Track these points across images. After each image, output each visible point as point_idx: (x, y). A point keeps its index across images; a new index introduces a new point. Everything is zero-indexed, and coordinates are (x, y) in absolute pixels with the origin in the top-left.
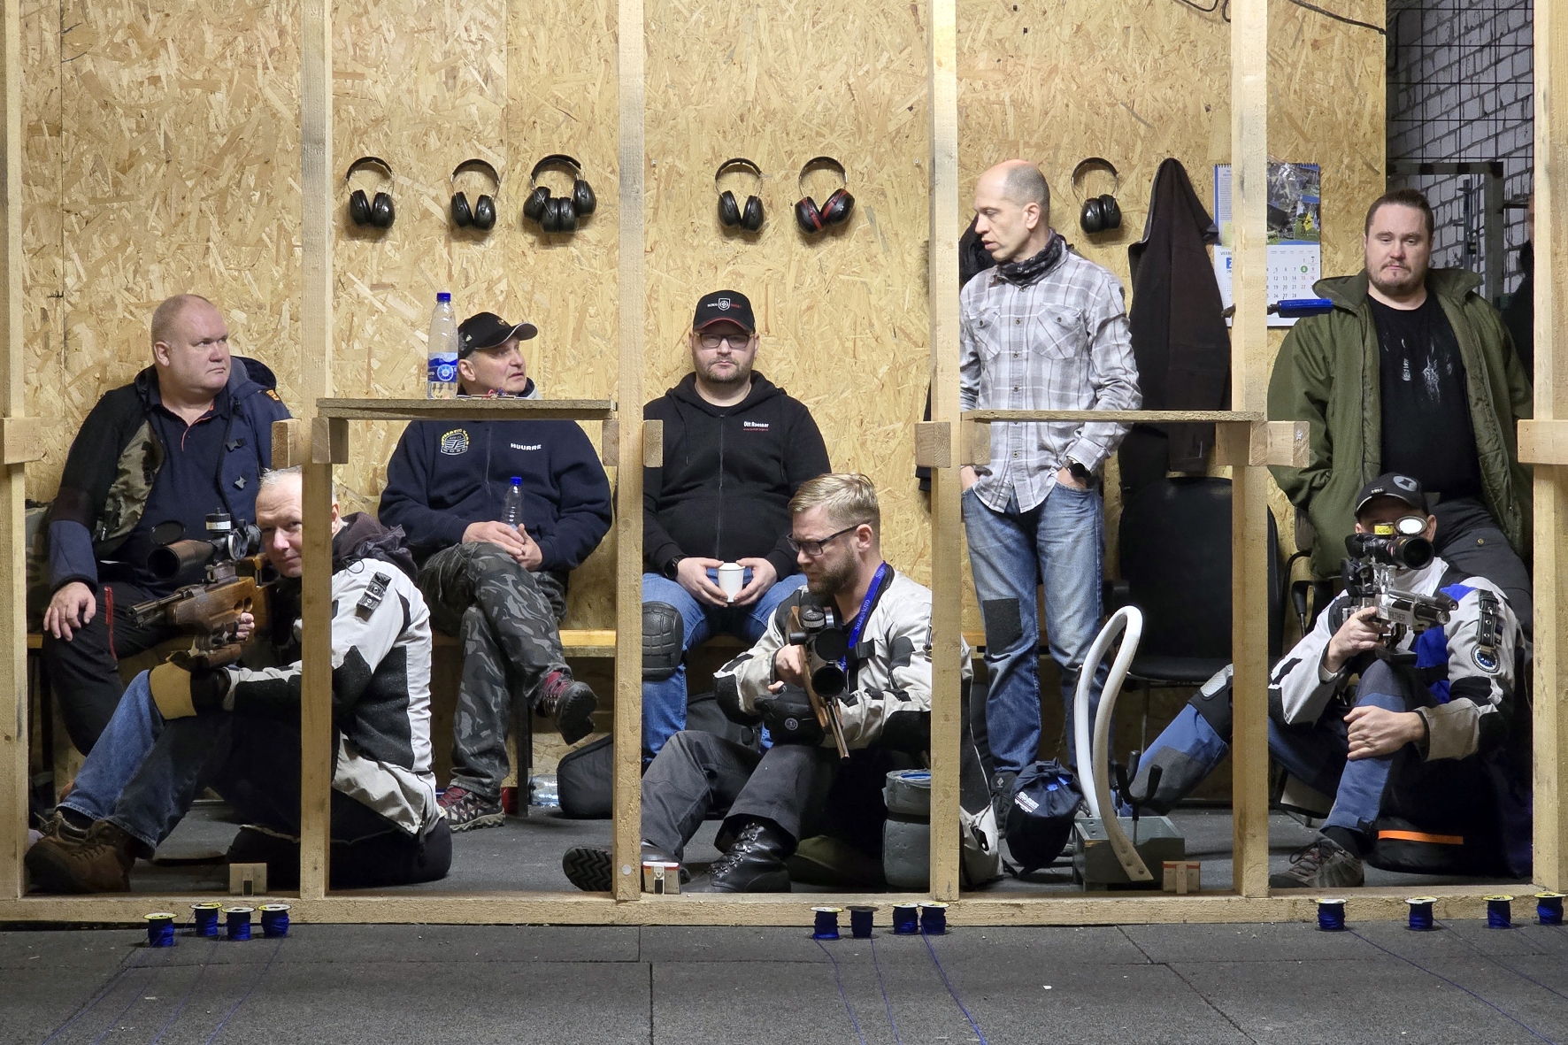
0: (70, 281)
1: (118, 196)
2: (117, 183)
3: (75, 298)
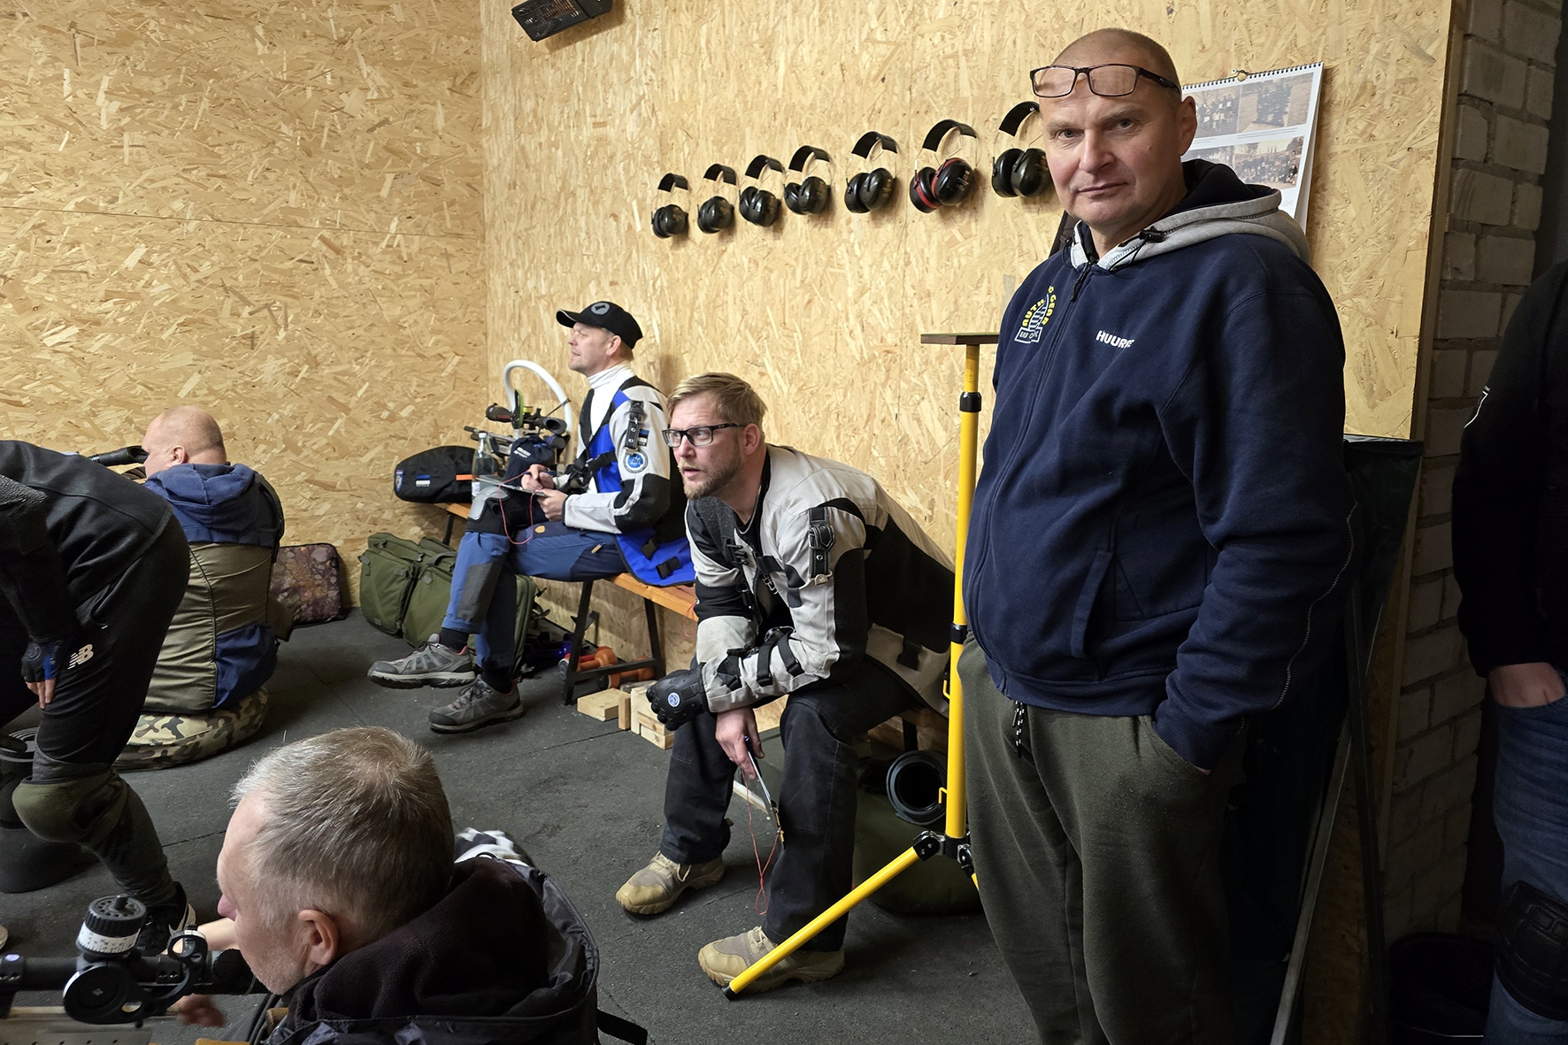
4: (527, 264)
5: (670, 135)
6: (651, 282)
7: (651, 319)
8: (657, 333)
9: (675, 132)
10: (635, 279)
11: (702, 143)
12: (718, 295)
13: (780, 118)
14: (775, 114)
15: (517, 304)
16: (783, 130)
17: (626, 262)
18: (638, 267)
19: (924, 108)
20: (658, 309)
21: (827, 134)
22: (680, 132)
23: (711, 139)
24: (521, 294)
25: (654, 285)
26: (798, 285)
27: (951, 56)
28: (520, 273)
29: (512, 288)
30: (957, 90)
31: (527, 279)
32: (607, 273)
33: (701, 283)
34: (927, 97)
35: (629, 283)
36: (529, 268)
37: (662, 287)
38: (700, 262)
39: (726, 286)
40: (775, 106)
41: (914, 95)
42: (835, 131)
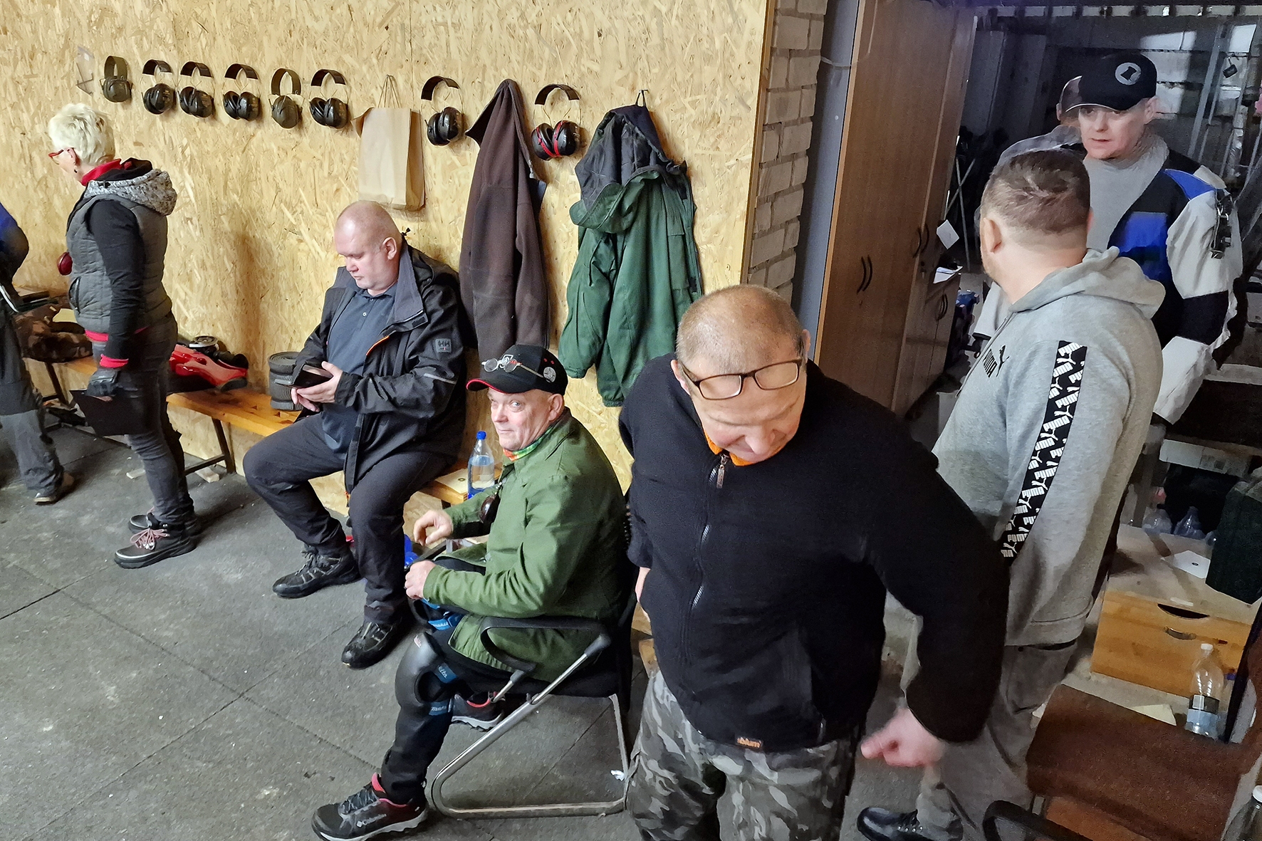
0: (26, 125)
1: (33, 76)
2: (31, 66)
3: (30, 137)
4: (32, 110)
5: (184, 24)
6: (180, 150)
7: (183, 181)
8: (191, 194)
9: (189, 24)
10: (161, 145)
11: (220, 40)
12: (251, 171)
13: (296, 36)
14: (290, 31)
15: (25, 145)
16: (299, 48)
17: (150, 128)
18: (164, 134)
19: (423, 60)
20: (189, 173)
21: (340, 61)
22: (194, 24)
23: (228, 37)
24: (29, 136)
25: (183, 152)
26: (326, 174)
27: (441, 24)
28: (25, 117)
29: (17, 129)
30: (448, 52)
31: (34, 123)
32: (129, 134)
33: (231, 159)
34: (424, 51)
35: (156, 146)
36: (36, 114)
37: (192, 156)
38: (230, 141)
39: (257, 165)
40: (290, 24)
41: (414, 47)
42: (348, 58)
